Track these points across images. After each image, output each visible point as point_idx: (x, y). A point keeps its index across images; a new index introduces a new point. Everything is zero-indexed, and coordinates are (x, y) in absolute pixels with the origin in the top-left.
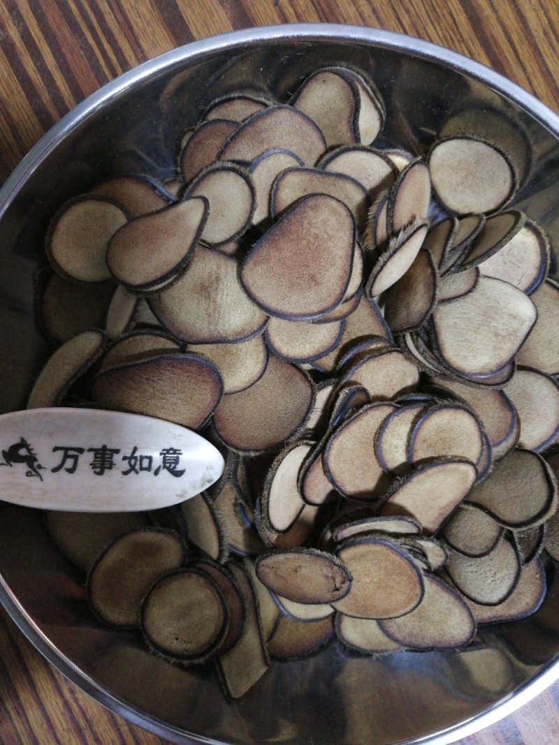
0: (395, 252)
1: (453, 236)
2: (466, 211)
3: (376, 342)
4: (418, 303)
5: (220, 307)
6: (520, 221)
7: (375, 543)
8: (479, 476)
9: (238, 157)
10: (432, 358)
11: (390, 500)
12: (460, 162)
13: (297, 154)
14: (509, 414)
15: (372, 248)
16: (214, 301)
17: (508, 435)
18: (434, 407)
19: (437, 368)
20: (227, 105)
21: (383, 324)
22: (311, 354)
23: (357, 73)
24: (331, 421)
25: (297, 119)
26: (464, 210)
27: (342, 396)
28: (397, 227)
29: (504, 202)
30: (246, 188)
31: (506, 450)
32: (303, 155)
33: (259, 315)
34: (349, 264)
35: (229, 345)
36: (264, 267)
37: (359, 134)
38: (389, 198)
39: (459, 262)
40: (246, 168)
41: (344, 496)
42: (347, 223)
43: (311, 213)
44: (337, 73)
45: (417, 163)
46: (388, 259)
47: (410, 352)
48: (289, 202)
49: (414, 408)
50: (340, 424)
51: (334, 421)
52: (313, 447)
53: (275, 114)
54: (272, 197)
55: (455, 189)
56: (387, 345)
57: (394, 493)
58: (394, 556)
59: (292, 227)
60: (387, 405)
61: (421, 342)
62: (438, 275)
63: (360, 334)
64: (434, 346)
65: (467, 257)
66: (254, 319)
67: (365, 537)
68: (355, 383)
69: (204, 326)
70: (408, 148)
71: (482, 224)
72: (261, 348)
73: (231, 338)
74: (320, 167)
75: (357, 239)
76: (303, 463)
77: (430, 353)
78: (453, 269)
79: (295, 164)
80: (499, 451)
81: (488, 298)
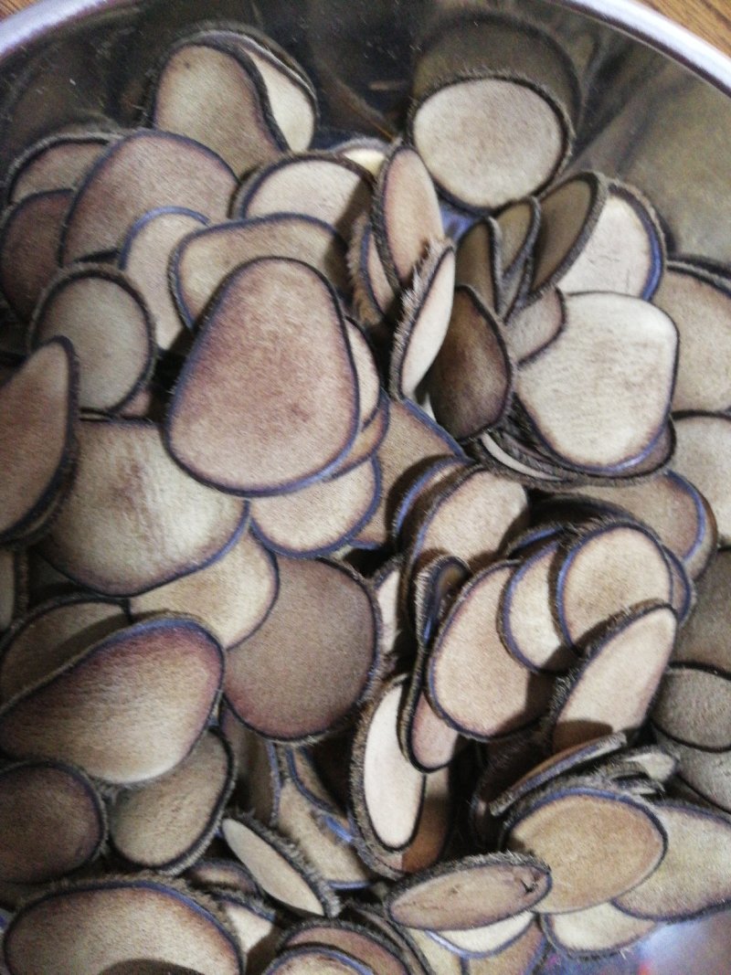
0: (417, 315)
1: (498, 249)
2: (501, 201)
3: (440, 468)
4: (484, 383)
5: (158, 517)
6: (600, 187)
7: (562, 797)
8: (678, 616)
9: (91, 248)
10: (538, 460)
11: (561, 719)
12: (464, 124)
13: (190, 207)
14: (688, 500)
15: (375, 320)
16: (144, 510)
17: (698, 533)
18: (575, 542)
19: (554, 475)
20: (37, 165)
21: (439, 434)
22: (343, 531)
23: (240, 32)
24: (419, 633)
25: (167, 147)
26: (497, 200)
27: (421, 586)
28: (404, 270)
29: (558, 164)
30: (126, 298)
31: (704, 558)
32: (200, 205)
33: (229, 506)
34: (347, 361)
35: (199, 574)
36: (204, 422)
37: (282, 137)
38: (374, 228)
39: (525, 289)
40: (111, 263)
41: (485, 741)
42: (318, 292)
43: (251, 299)
44: (204, 43)
45: (398, 150)
46: (411, 332)
47: (500, 465)
48: (208, 292)
49: (543, 556)
50: (434, 633)
51: (423, 632)
52: (406, 685)
53: (125, 151)
54: (176, 295)
55: (472, 172)
56: (459, 466)
57: (562, 706)
58: (601, 806)
59: (227, 336)
60: (498, 569)
61: (510, 440)
62: (500, 324)
63: (408, 463)
64: (535, 440)
65: (534, 276)
66: (224, 514)
67: (542, 794)
68: (434, 553)
69: (143, 559)
70: (371, 132)
71: (538, 214)
72: (257, 553)
73: (196, 562)
74: (239, 214)
75: (344, 313)
76: (399, 718)
77: (531, 453)
78: (519, 304)
79: (192, 225)
80: (694, 564)
81: (591, 331)
